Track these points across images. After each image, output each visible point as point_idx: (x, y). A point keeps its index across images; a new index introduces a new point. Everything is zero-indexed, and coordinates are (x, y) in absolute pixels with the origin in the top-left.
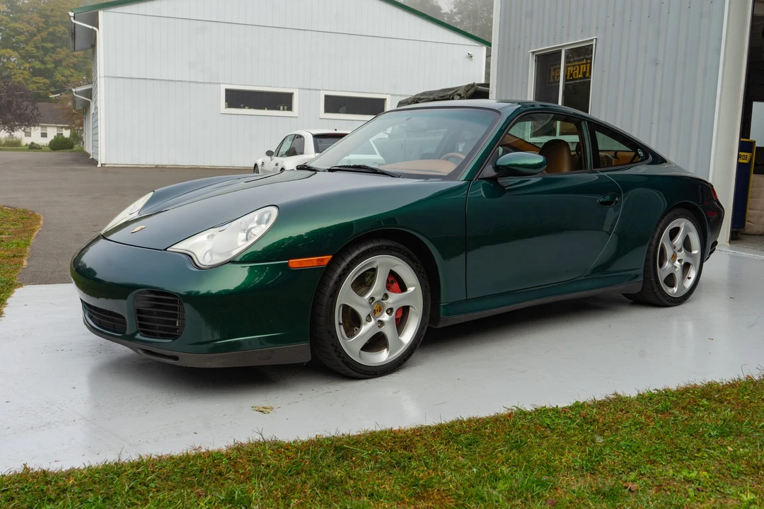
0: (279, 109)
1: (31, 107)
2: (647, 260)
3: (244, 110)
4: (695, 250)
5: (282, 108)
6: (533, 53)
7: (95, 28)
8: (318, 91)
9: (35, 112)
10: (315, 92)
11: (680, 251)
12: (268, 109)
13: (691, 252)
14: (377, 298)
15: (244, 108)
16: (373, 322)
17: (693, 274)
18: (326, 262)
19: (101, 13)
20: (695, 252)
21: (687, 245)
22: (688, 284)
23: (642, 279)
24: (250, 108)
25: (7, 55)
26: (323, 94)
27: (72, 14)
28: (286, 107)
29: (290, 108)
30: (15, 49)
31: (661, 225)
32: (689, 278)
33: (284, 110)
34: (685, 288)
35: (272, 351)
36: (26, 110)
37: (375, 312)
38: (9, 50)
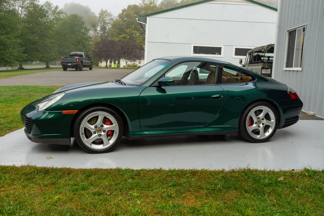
0: (215, 54)
1: (139, 53)
2: (240, 122)
3: (201, 54)
4: (273, 120)
5: (216, 53)
6: (288, 31)
7: (145, 24)
8: (232, 47)
9: (141, 55)
10: (231, 47)
11: (263, 119)
12: (211, 54)
13: (271, 121)
14: (98, 126)
15: (201, 53)
16: (96, 134)
17: (270, 131)
18: (76, 112)
19: (148, 18)
20: (272, 121)
21: (267, 117)
22: (267, 134)
23: (238, 130)
24: (203, 54)
25: (135, 33)
26: (235, 47)
27: (137, 19)
28: (218, 53)
29: (220, 54)
30: (138, 30)
31: (249, 108)
32: (269, 132)
33: (217, 54)
34: (265, 135)
35: (57, 140)
36: (137, 54)
37: (98, 131)
38: (136, 31)
